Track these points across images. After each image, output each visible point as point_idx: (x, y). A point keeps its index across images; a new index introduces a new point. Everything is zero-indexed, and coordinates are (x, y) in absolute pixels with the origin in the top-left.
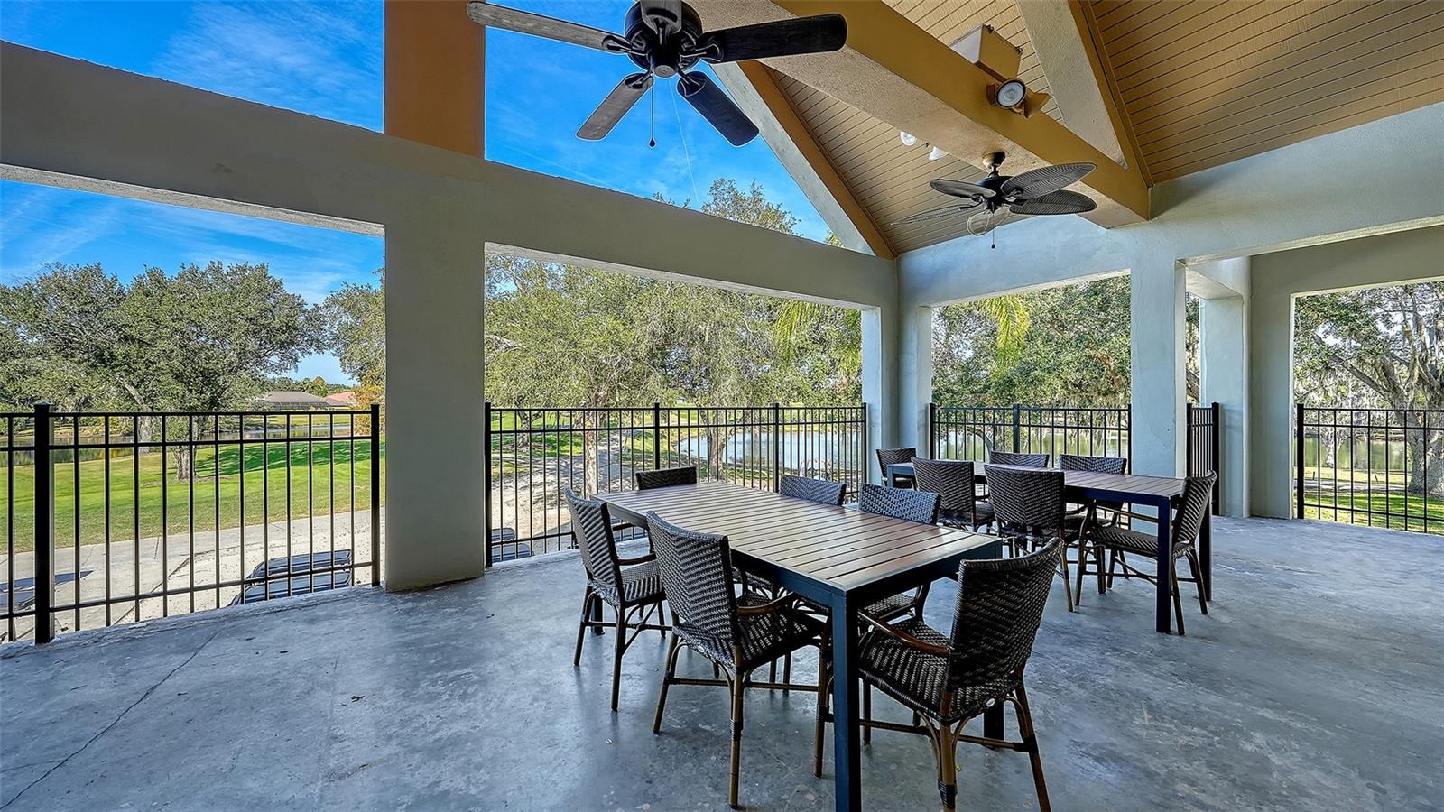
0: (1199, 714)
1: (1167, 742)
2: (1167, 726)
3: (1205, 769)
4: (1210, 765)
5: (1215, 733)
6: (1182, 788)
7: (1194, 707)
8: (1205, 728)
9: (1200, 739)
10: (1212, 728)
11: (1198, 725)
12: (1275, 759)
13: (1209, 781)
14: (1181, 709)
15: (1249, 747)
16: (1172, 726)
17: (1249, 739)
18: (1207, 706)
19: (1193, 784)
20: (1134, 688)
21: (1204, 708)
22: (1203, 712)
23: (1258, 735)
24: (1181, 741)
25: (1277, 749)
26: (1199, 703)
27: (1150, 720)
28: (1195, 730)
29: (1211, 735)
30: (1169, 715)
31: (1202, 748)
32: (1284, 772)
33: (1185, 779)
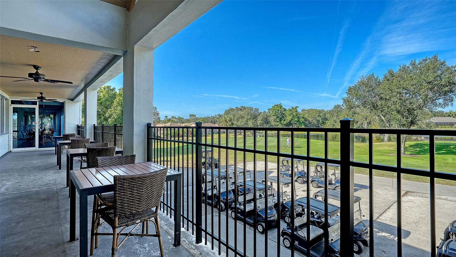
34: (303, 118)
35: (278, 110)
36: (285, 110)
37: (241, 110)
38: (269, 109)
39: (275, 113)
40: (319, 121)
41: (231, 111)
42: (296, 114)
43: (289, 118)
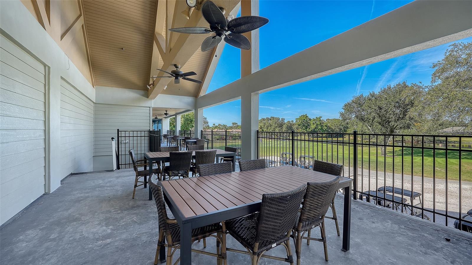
0: (125, 228)
1: (127, 217)
2: (130, 221)
3: (117, 217)
4: (117, 218)
5: (119, 226)
6: (119, 212)
7: (127, 229)
8: (122, 225)
9: (121, 222)
10: (120, 226)
11: (123, 225)
12: (104, 228)
13: (116, 215)
14: (129, 227)
15: (111, 227)
16: (128, 221)
17: (111, 229)
18: (124, 232)
19: (118, 213)
20: (144, 225)
21: (125, 231)
22: (125, 229)
23: (109, 232)
24: (125, 219)
25: (104, 231)
26: (127, 231)
27: (133, 219)
28: (123, 224)
29: (120, 225)
30: (131, 223)
31: (120, 220)
32: (102, 226)
33: (120, 213)
34: (326, 126)
35: (304, 120)
36: (310, 120)
37: (271, 120)
38: (296, 119)
39: (302, 122)
40: (341, 129)
41: (263, 120)
42: (320, 123)
43: (313, 127)
